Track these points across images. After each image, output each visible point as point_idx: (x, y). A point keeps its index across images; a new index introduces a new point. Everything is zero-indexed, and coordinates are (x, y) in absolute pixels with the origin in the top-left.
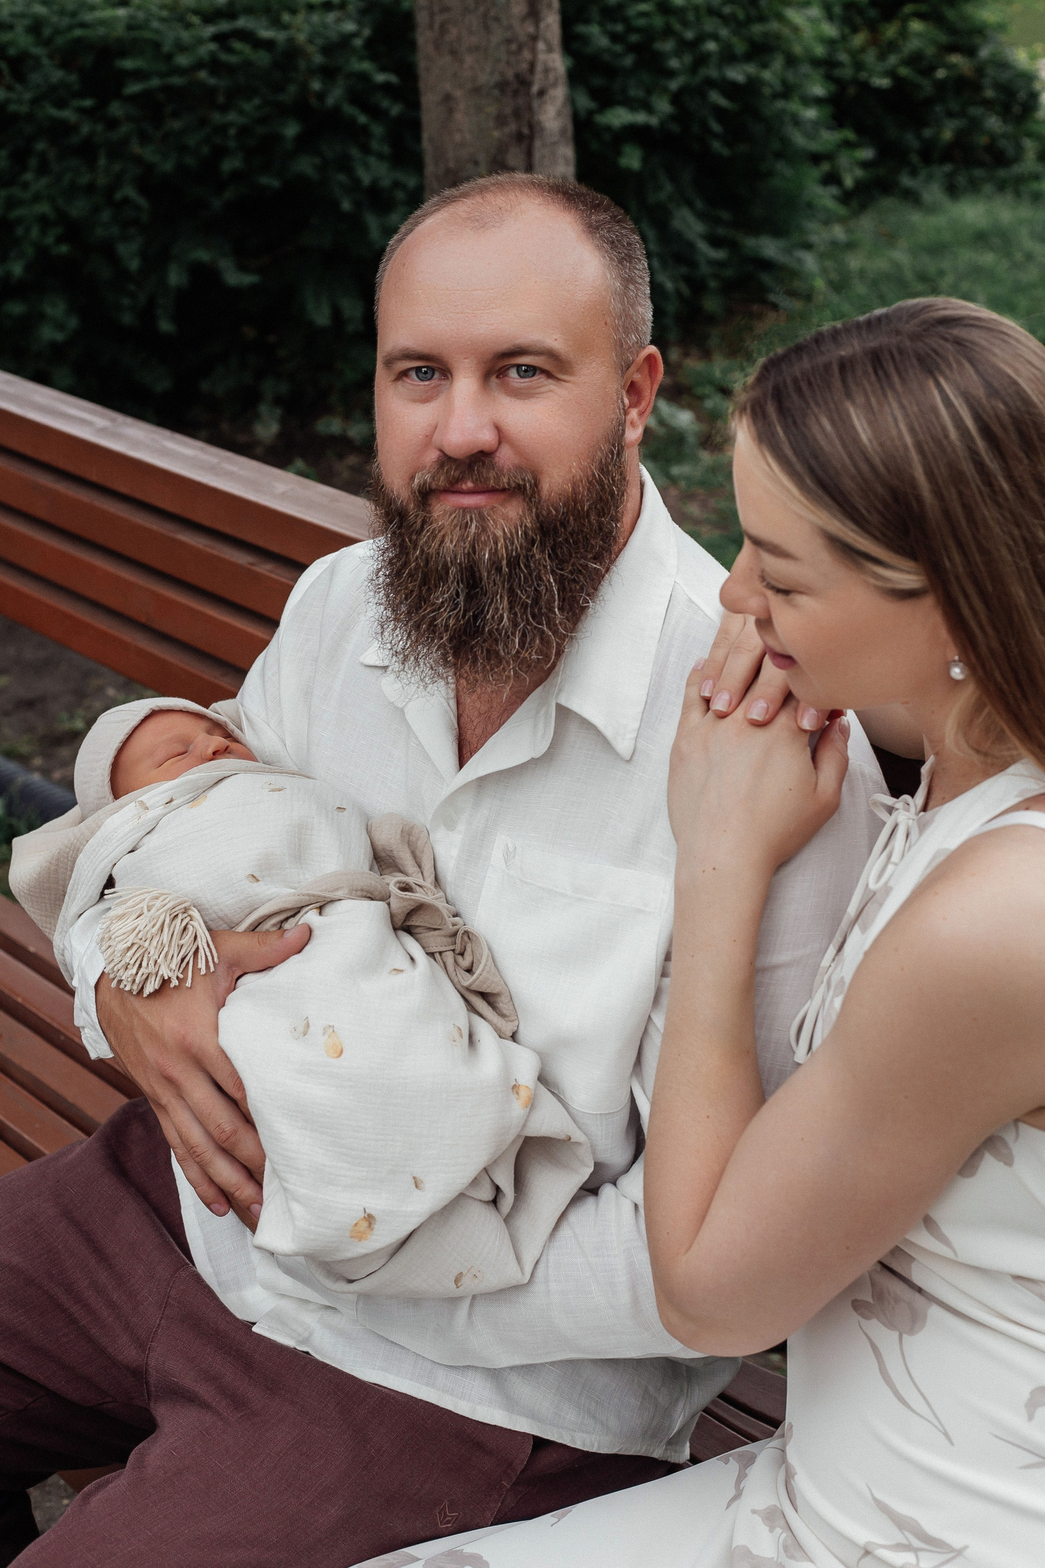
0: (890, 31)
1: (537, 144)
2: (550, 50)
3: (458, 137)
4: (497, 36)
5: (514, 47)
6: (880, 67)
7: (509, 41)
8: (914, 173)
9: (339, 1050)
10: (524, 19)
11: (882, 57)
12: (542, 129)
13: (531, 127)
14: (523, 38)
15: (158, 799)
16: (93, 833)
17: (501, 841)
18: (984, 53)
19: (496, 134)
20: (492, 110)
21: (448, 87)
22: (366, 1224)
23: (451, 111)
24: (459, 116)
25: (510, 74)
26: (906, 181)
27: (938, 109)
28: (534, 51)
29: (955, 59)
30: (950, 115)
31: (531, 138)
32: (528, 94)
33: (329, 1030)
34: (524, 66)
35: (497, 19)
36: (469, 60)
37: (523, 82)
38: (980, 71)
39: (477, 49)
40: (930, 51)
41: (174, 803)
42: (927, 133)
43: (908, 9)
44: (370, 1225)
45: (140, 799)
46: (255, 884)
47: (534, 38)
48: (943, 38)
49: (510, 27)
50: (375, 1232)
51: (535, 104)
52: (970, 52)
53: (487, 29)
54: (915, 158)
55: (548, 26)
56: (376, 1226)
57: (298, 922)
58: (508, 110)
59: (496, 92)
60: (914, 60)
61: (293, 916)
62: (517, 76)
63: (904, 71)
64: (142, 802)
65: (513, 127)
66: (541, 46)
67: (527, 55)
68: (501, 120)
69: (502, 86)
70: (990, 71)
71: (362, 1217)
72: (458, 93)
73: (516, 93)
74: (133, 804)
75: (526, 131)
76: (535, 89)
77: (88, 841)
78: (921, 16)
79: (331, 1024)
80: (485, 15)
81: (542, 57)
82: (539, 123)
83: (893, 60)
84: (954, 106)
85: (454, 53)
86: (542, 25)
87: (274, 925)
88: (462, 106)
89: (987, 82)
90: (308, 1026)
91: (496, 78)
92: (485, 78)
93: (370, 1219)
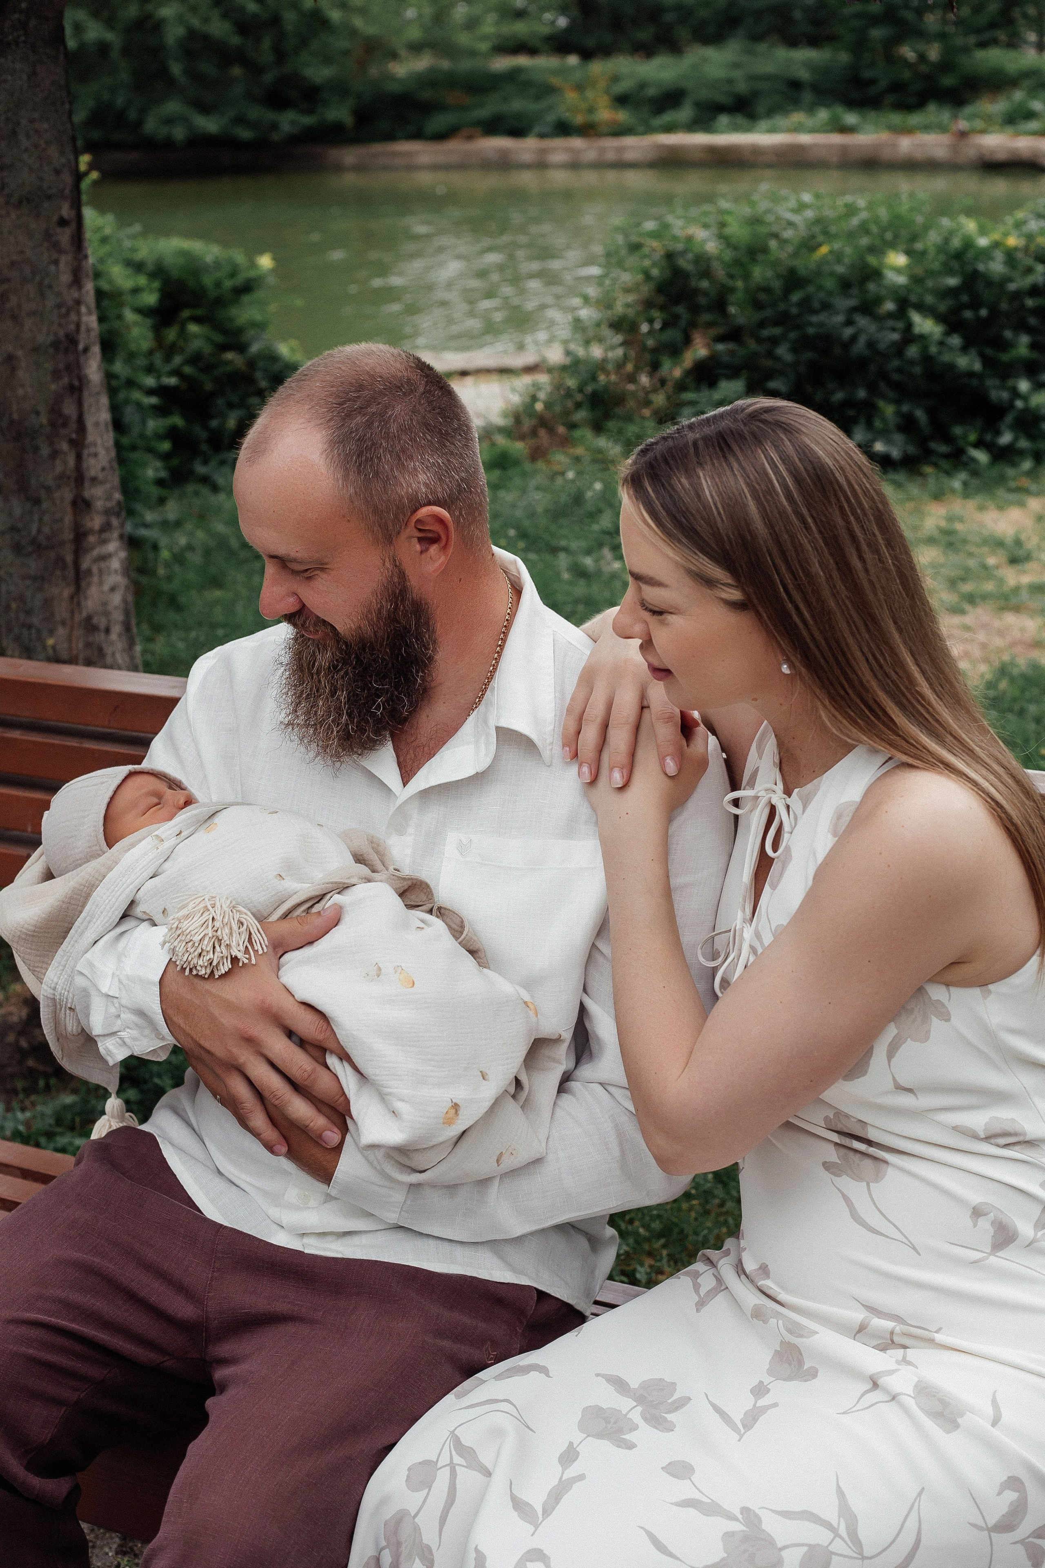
0: (171, 334)
1: (86, 394)
2: (90, 313)
3: (20, 392)
4: (51, 301)
5: (63, 310)
6: (167, 368)
7: (59, 306)
8: (206, 462)
9: (411, 982)
10: (70, 286)
11: (168, 359)
12: (89, 381)
13: (80, 379)
14: (70, 303)
15: (170, 832)
16: (110, 869)
17: (452, 838)
18: (255, 348)
19: (53, 387)
20: (49, 366)
21: (10, 348)
22: (453, 1111)
23: (13, 369)
24: (20, 373)
25: (62, 334)
26: (201, 469)
27: (220, 402)
28: (79, 314)
29: (229, 356)
30: (231, 406)
31: (80, 390)
32: (76, 351)
33: (398, 969)
34: (72, 327)
35: (50, 287)
36: (28, 324)
37: (72, 340)
38: (252, 364)
39: (34, 313)
40: (207, 349)
41: (183, 834)
42: (214, 423)
43: (186, 313)
44: (456, 1113)
45: (156, 833)
46: (283, 882)
47: (78, 302)
48: (219, 338)
49: (59, 294)
50: (460, 1117)
51: (82, 360)
52: (241, 348)
53: (42, 295)
54: (204, 447)
55: (87, 292)
56: (460, 1112)
57: (325, 905)
58: (61, 366)
59: (51, 350)
60: (195, 359)
61: (318, 902)
62: (67, 336)
63: (188, 370)
64: (157, 836)
65: (66, 380)
66: (83, 309)
67: (73, 317)
68: (56, 375)
69: (56, 344)
70: (261, 364)
71: (450, 1105)
72: (20, 353)
73: (66, 351)
74: (149, 839)
75: (76, 383)
76: (81, 347)
77: (104, 876)
78: (197, 320)
79: (399, 965)
80: (40, 284)
81: (85, 319)
82: (86, 376)
83: (177, 360)
84: (234, 398)
85: (15, 318)
86: (84, 291)
87: (304, 911)
88: (23, 364)
89: (259, 375)
90: (380, 969)
91: (51, 338)
92: (43, 338)
93: (456, 1107)
